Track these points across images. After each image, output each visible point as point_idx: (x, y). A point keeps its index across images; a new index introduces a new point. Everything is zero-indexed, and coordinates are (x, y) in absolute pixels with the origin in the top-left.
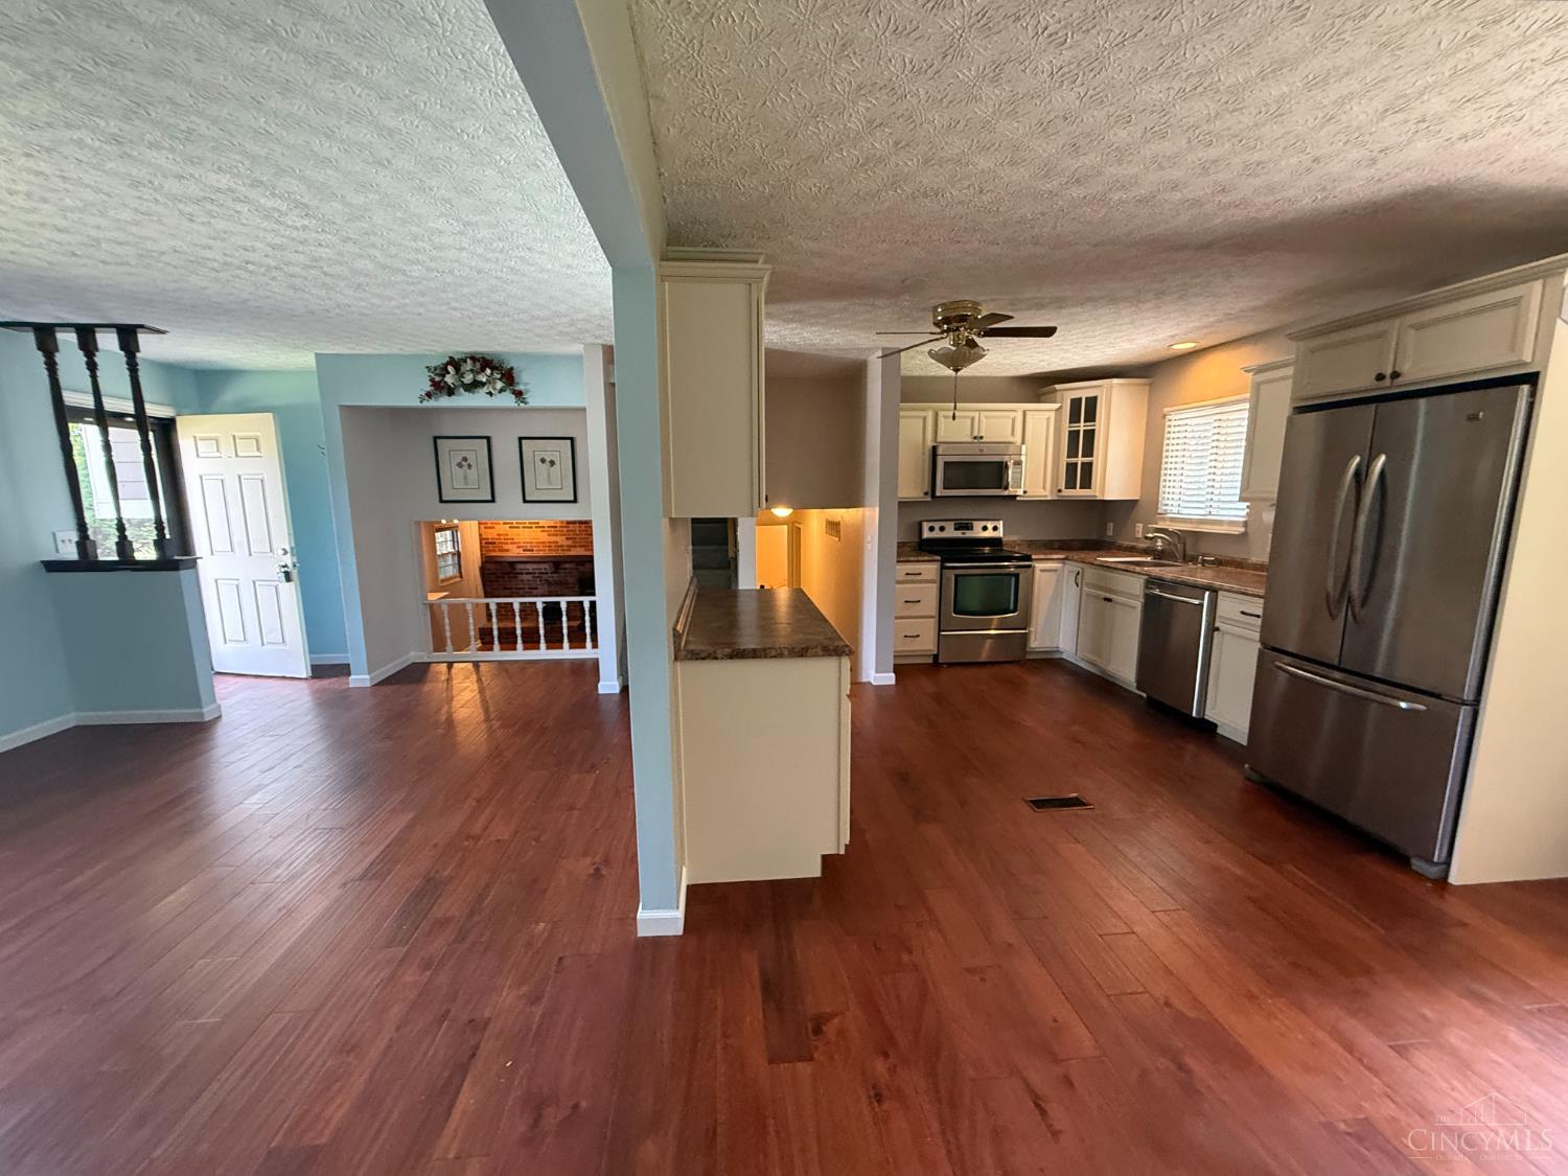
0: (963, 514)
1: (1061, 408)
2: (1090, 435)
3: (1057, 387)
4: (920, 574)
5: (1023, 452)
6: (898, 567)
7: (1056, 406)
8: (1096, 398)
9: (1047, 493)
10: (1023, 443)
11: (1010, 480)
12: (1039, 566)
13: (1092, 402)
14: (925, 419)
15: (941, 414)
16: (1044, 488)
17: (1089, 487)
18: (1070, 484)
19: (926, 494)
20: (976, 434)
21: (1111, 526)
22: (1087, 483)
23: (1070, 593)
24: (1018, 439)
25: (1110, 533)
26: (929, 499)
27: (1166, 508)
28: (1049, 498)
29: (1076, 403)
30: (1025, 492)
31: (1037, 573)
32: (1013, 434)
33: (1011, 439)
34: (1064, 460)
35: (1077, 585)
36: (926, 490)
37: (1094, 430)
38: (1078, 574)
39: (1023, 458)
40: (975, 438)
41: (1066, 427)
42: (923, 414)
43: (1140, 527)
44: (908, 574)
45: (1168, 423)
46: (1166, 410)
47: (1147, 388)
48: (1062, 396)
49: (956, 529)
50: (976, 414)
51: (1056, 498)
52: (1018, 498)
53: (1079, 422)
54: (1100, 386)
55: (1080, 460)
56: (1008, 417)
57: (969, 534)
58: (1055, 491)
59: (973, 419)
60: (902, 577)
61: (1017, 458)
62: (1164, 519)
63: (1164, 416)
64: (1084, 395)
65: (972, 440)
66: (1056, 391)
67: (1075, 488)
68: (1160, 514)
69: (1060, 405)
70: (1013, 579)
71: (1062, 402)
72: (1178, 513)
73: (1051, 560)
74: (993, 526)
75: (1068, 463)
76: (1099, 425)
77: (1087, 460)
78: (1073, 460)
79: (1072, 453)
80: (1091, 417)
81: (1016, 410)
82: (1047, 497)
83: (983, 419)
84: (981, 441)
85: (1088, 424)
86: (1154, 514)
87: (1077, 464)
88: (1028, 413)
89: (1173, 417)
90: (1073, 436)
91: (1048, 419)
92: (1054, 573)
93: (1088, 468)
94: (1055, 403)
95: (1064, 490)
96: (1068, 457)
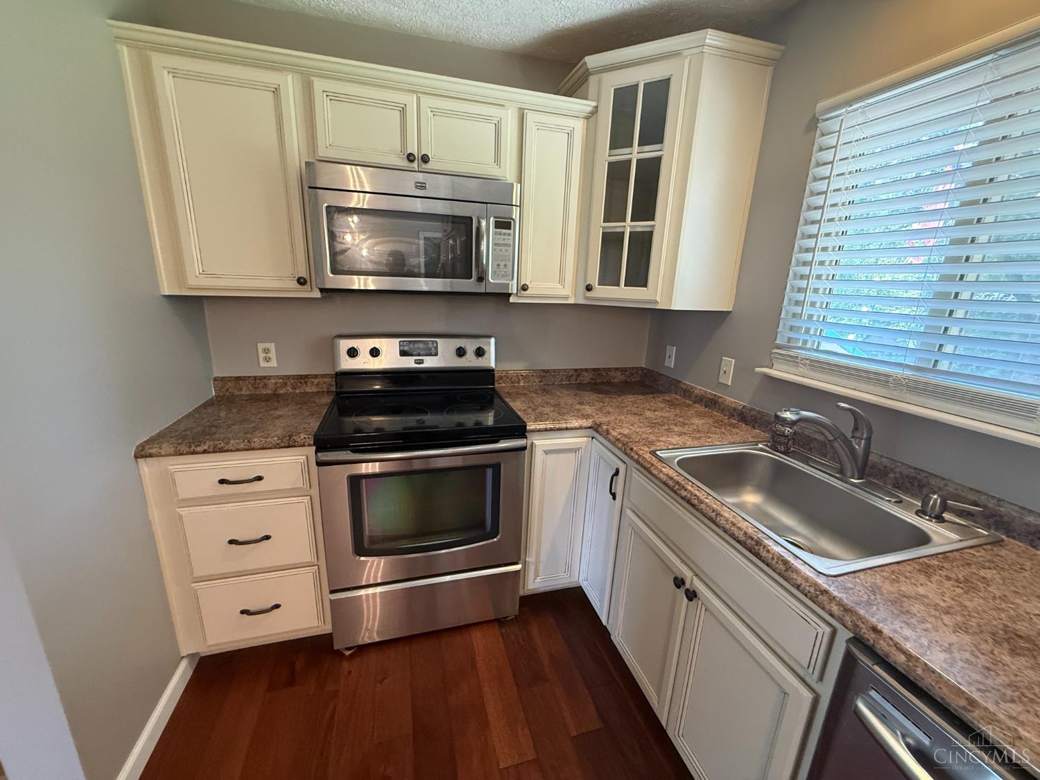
1: (595, 111)
2: (650, 173)
3: (591, 60)
4: (260, 478)
5: (516, 200)
8: (666, 83)
9: (566, 292)
10: (518, 179)
11: (487, 258)
12: (541, 443)
13: (659, 92)
14: (276, 91)
15: (319, 85)
16: (562, 280)
17: (645, 285)
18: (609, 276)
19: (301, 281)
21: (672, 351)
22: (639, 277)
24: (508, 171)
25: (670, 363)
26: (318, 294)
27: (792, 335)
28: (571, 301)
29: (624, 97)
30: (522, 287)
31: (539, 457)
32: (497, 159)
33: (494, 172)
34: (599, 227)
35: (614, 498)
36: (303, 273)
37: (658, 160)
38: (617, 473)
39: (515, 213)
40: (410, 158)
41: (604, 156)
42: (272, 78)
43: (729, 364)
44: (222, 482)
46: (820, 106)
48: (600, 82)
49: (403, 353)
50: (411, 100)
51: (581, 301)
52: (512, 300)
53: (631, 146)
54: (678, 52)
55: (628, 226)
56: (486, 119)
57: (431, 363)
58: (582, 288)
59: (403, 111)
60: (206, 488)
61: (501, 211)
62: (794, 360)
63: (813, 123)
64: (642, 76)
65: (404, 163)
66: (587, 74)
67: (618, 285)
68: (779, 347)
69: (594, 104)
70: (489, 472)
71: (598, 101)
72: (817, 350)
73: (567, 429)
74: (474, 348)
75: (605, 231)
76: (670, 151)
77: (642, 226)
78: (615, 226)
79: (613, 211)
80: (654, 132)
81: (503, 105)
82: (567, 298)
83: (426, 113)
84: (424, 166)
85: (647, 148)
86: (769, 346)
87: (623, 233)
88: (531, 118)
89: (833, 125)
90: (617, 173)
91: (570, 135)
92: (572, 456)
93: (643, 243)
94: (586, 99)
95: (597, 286)
96: (606, 220)
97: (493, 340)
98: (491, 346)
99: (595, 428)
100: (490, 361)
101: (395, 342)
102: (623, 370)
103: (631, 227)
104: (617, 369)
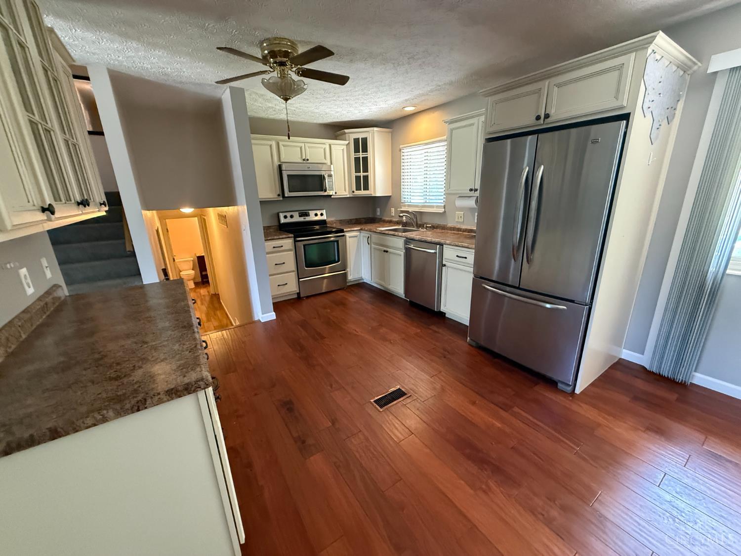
0: (303, 207)
1: (349, 143)
2: (365, 160)
3: (346, 131)
4: (282, 246)
5: (332, 169)
6: (266, 244)
7: (347, 142)
8: (366, 138)
9: (347, 193)
10: (331, 164)
11: (327, 186)
12: (348, 235)
13: (365, 141)
14: (271, 146)
15: (281, 143)
16: (345, 190)
17: (368, 190)
18: (358, 188)
19: (279, 195)
20: (304, 158)
21: (378, 210)
22: (366, 188)
23: (365, 249)
24: (328, 162)
25: (378, 214)
26: (281, 199)
27: (405, 200)
28: (348, 196)
29: (356, 141)
30: (336, 193)
31: (348, 239)
32: (325, 158)
33: (325, 162)
34: (354, 174)
35: (369, 243)
36: (278, 193)
37: (367, 157)
38: (369, 237)
39: (332, 173)
40: (304, 160)
41: (353, 155)
42: (270, 143)
43: (393, 210)
44: (274, 247)
45: (402, 154)
46: (401, 146)
47: (390, 134)
48: (349, 136)
49: (300, 216)
50: (303, 145)
51: (352, 196)
52: (332, 197)
53: (359, 152)
54: (368, 131)
55: (362, 174)
56: (321, 147)
57: (308, 219)
58: (351, 192)
59: (301, 148)
60: (270, 249)
61: (329, 173)
62: (405, 206)
63: (400, 150)
64: (361, 136)
65: (302, 161)
66: (345, 133)
67: (361, 190)
68: (402, 203)
69: (348, 142)
70: (336, 243)
71: (349, 140)
72: (410, 202)
73: (354, 230)
74: (320, 213)
75: (356, 176)
76: (370, 154)
77: (365, 174)
78: (358, 174)
79: (357, 170)
80: (365, 150)
81: (325, 144)
82: (347, 195)
83: (307, 148)
84: (308, 162)
85: (364, 153)
86: (400, 203)
87: (360, 176)
88: (332, 146)
89: (404, 151)
90: (357, 160)
91: (343, 150)
92: (356, 238)
93: (366, 178)
94: (346, 140)
95: (355, 191)
96: (355, 173)
97: (325, 211)
98: (324, 212)
99: (361, 229)
100: (324, 217)
101: (297, 213)
102: (364, 218)
104: (362, 218)
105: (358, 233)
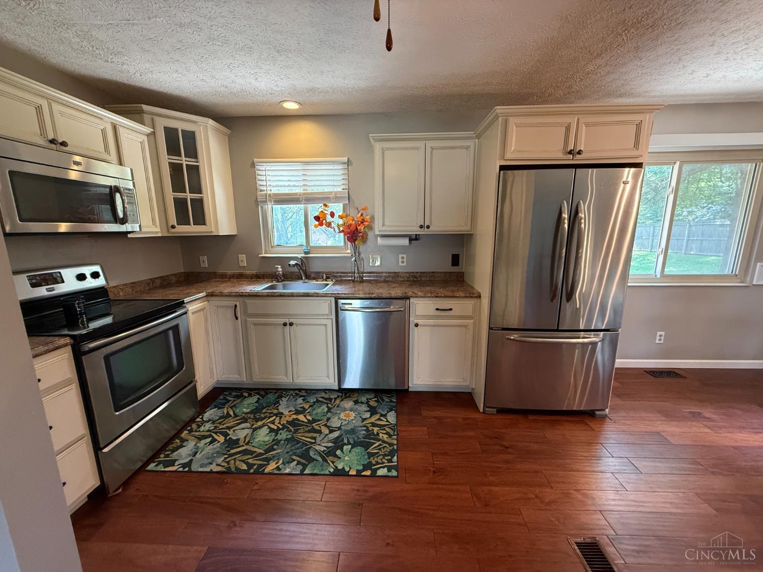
1: (154, 133)
2: (194, 172)
3: (145, 107)
7: (148, 130)
8: (193, 133)
9: (158, 230)
12: (190, 309)
13: (190, 137)
16: (153, 223)
18: (183, 219)
20: (51, 137)
21: (205, 258)
22: (200, 219)
24: (115, 159)
25: (205, 265)
28: (161, 235)
29: (172, 133)
30: (140, 228)
31: (190, 318)
32: (107, 150)
34: (170, 195)
35: (237, 318)
37: (198, 166)
38: (236, 307)
40: (52, 141)
41: (165, 158)
43: (243, 257)
45: (257, 172)
46: (255, 160)
48: (152, 119)
49: (34, 285)
50: (45, 103)
51: (169, 235)
52: (130, 236)
53: (179, 155)
54: (196, 122)
55: (188, 196)
56: (94, 125)
57: (59, 289)
58: (166, 227)
61: (125, 183)
63: (253, 165)
64: (180, 126)
65: (47, 144)
66: (142, 112)
67: (190, 225)
69: (151, 130)
70: (171, 333)
71: (154, 128)
74: (90, 273)
75: (175, 197)
76: (202, 163)
77: (196, 196)
78: (181, 195)
79: (177, 187)
80: (192, 153)
81: (102, 119)
82: (157, 233)
83: (58, 116)
84: (65, 148)
85: (189, 159)
87: (185, 199)
88: (119, 129)
89: (262, 168)
90: (175, 168)
91: (142, 143)
92: (202, 313)
93: (198, 204)
94: (144, 125)
95: (176, 226)
96: (173, 192)
98: (100, 269)
99: (210, 295)
100: (101, 282)
102: (175, 275)
103: (190, 196)
104: (172, 275)
105: (206, 303)
